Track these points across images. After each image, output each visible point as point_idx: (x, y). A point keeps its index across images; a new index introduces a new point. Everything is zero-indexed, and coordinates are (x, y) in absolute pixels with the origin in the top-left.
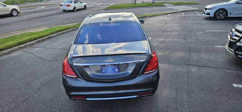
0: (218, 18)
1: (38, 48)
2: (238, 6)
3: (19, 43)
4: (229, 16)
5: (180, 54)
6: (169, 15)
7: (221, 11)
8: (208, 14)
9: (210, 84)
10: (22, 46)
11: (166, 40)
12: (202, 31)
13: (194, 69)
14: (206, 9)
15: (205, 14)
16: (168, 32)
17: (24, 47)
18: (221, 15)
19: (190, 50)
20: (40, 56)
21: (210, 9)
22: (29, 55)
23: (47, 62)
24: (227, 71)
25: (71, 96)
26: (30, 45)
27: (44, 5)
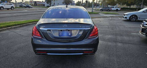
0: (132, 20)
1: (19, 30)
2: (144, 13)
3: (7, 26)
4: (138, 19)
5: (110, 36)
6: (102, 18)
7: (134, 16)
8: (126, 18)
9: (131, 52)
10: (9, 28)
11: (101, 29)
12: (123, 26)
13: (119, 44)
14: (124, 15)
15: (123, 18)
16: (102, 25)
17: (10, 29)
18: (133, 18)
19: (116, 35)
20: (20, 33)
21: (127, 15)
22: (13, 33)
23: (24, 37)
24: (141, 46)
25: (36, 52)
26: (14, 28)
27: (27, 10)
